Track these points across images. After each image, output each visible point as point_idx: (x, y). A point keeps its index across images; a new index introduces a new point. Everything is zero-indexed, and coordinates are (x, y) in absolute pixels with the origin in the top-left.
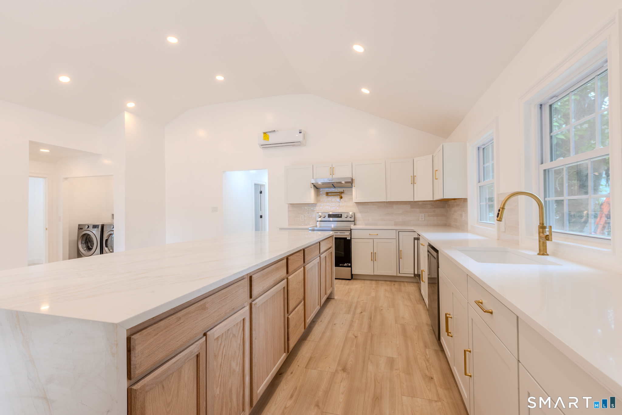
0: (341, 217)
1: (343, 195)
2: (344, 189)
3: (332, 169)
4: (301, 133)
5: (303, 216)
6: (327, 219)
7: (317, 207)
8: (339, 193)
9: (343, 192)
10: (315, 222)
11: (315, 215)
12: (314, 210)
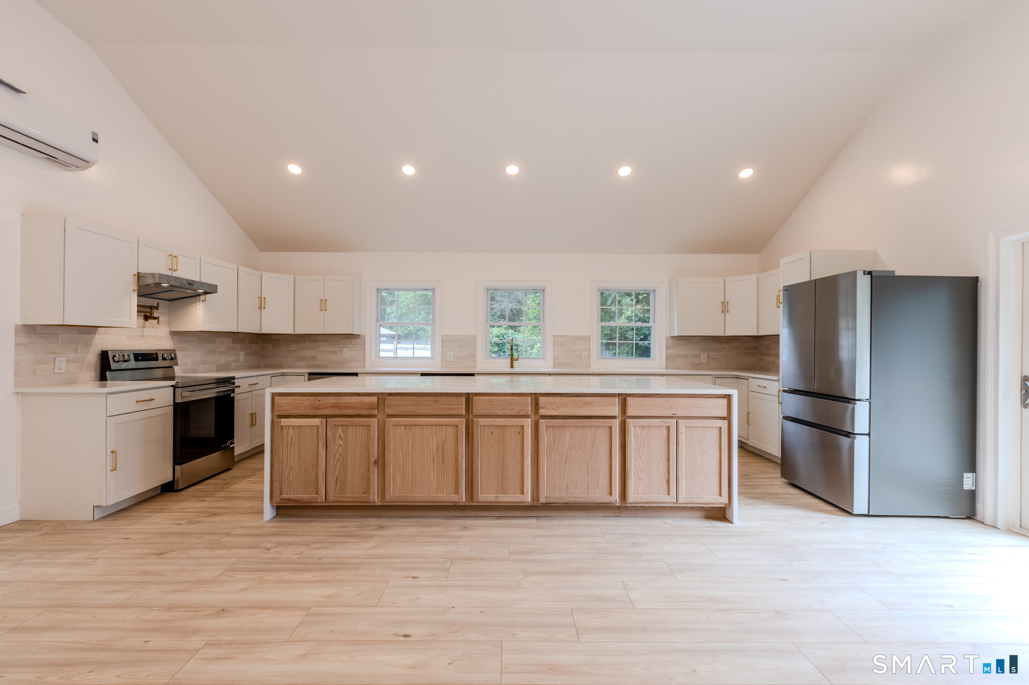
0: (157, 359)
2: (159, 301)
3: (173, 258)
4: (95, 141)
5: (64, 359)
6: (132, 364)
7: (96, 335)
8: (151, 308)
9: (157, 308)
10: (90, 373)
11: (92, 358)
12: (91, 344)
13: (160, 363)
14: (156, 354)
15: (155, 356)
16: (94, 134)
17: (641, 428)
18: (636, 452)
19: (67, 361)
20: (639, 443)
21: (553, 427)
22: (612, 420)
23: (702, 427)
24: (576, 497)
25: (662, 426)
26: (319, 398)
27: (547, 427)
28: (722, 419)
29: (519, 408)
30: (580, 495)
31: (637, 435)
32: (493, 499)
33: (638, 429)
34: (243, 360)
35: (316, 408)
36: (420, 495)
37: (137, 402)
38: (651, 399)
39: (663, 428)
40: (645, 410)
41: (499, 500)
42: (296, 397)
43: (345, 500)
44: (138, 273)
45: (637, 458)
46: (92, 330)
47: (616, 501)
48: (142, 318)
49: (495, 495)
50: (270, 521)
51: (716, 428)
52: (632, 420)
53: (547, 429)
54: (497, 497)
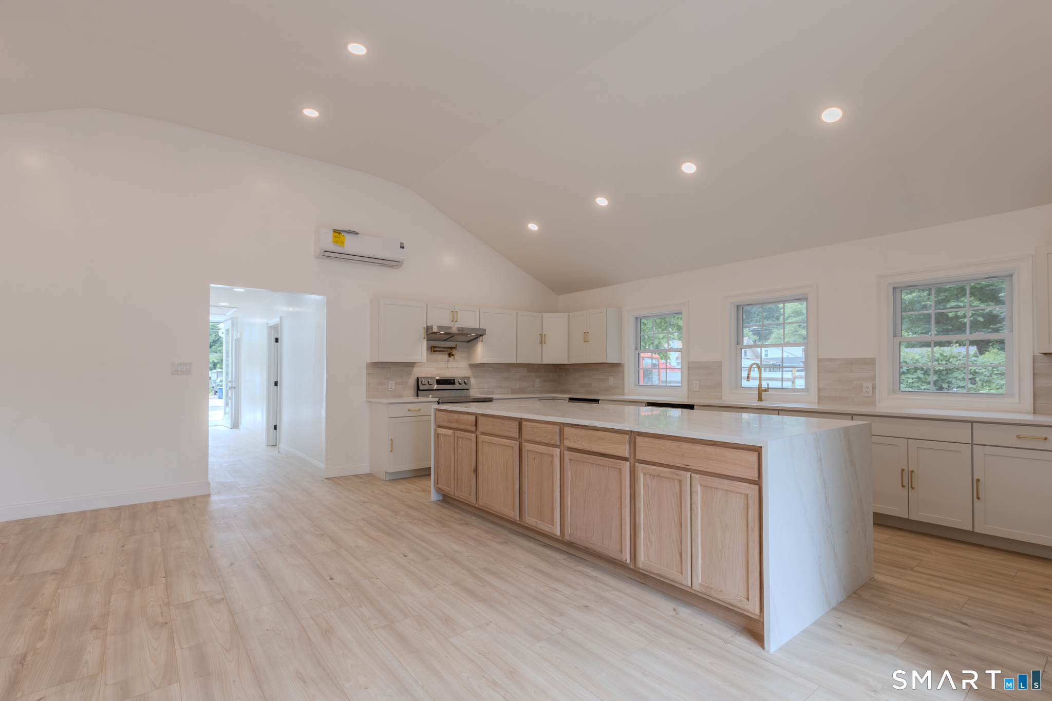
0: (454, 383)
1: (454, 352)
2: (457, 343)
3: (454, 313)
4: (403, 247)
5: (394, 382)
6: (435, 387)
7: (415, 368)
8: (451, 348)
9: (455, 348)
10: (412, 392)
11: (412, 382)
12: (411, 373)
13: (456, 386)
14: (454, 380)
15: (452, 381)
16: (401, 243)
17: (652, 477)
18: (646, 507)
19: (396, 383)
20: (650, 496)
21: (575, 460)
22: (622, 461)
23: (723, 490)
24: (592, 544)
25: (674, 479)
26: (451, 414)
27: (570, 459)
28: (750, 483)
29: (550, 437)
30: (596, 541)
31: (648, 485)
32: (534, 524)
33: (648, 476)
34: (539, 386)
35: (450, 422)
36: (502, 508)
37: (409, 410)
38: (662, 442)
39: (676, 481)
40: (654, 454)
41: (538, 526)
42: (443, 413)
43: (461, 497)
44: (427, 326)
45: (647, 514)
46: (411, 365)
47: (626, 560)
48: (447, 355)
49: (535, 520)
50: (434, 502)
51: (743, 496)
52: (641, 465)
53: (570, 463)
54: (536, 523)
